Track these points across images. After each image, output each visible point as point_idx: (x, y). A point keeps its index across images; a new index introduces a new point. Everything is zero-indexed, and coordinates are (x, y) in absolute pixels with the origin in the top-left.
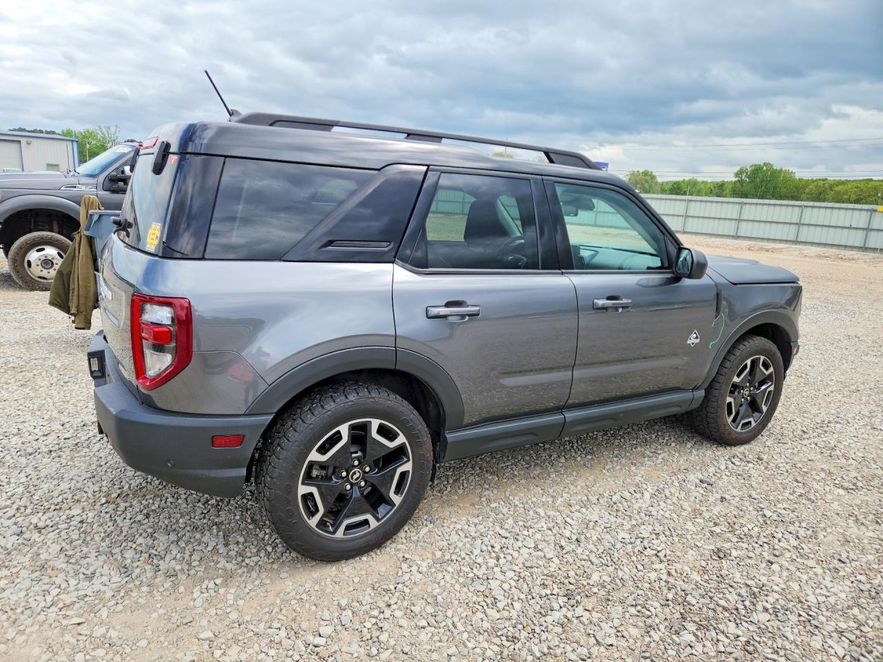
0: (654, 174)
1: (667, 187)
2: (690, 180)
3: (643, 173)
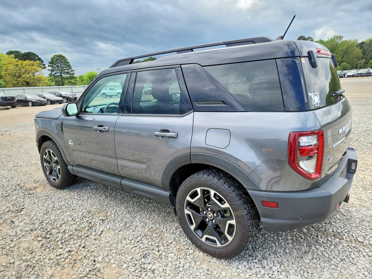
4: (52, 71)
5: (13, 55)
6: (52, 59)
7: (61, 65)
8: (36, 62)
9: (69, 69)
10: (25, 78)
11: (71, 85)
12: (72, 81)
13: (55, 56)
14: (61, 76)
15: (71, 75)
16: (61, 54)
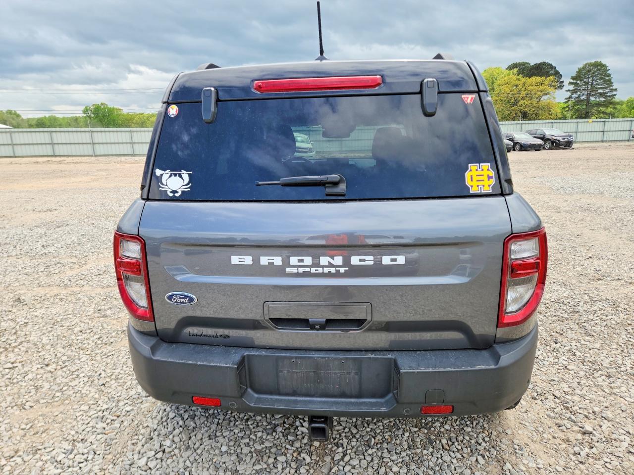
0: (18, 112)
1: (34, 123)
2: (50, 116)
3: (7, 112)
4: (574, 92)
5: (516, 70)
6: (580, 71)
7: (593, 80)
8: (548, 78)
9: (606, 88)
10: (524, 105)
11: (601, 118)
12: (609, 110)
13: (586, 65)
14: (588, 100)
15: (609, 98)
16: (599, 61)
